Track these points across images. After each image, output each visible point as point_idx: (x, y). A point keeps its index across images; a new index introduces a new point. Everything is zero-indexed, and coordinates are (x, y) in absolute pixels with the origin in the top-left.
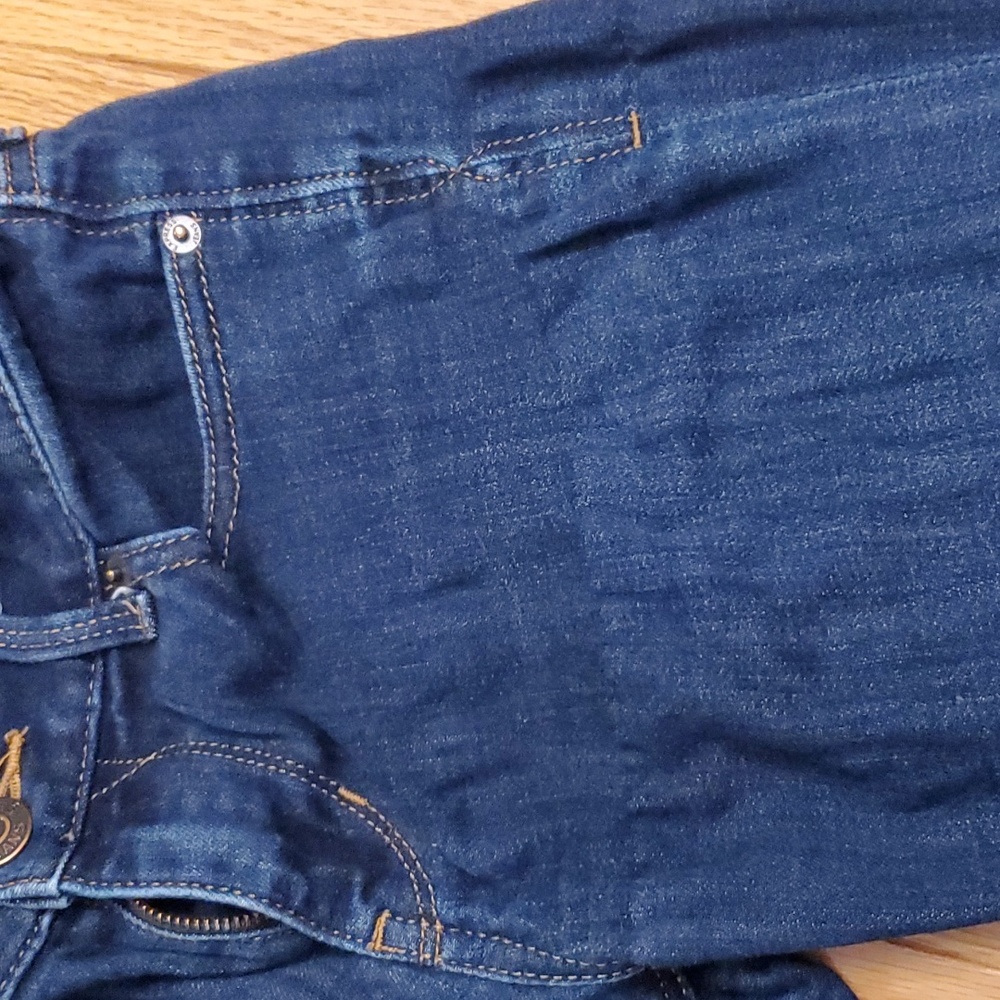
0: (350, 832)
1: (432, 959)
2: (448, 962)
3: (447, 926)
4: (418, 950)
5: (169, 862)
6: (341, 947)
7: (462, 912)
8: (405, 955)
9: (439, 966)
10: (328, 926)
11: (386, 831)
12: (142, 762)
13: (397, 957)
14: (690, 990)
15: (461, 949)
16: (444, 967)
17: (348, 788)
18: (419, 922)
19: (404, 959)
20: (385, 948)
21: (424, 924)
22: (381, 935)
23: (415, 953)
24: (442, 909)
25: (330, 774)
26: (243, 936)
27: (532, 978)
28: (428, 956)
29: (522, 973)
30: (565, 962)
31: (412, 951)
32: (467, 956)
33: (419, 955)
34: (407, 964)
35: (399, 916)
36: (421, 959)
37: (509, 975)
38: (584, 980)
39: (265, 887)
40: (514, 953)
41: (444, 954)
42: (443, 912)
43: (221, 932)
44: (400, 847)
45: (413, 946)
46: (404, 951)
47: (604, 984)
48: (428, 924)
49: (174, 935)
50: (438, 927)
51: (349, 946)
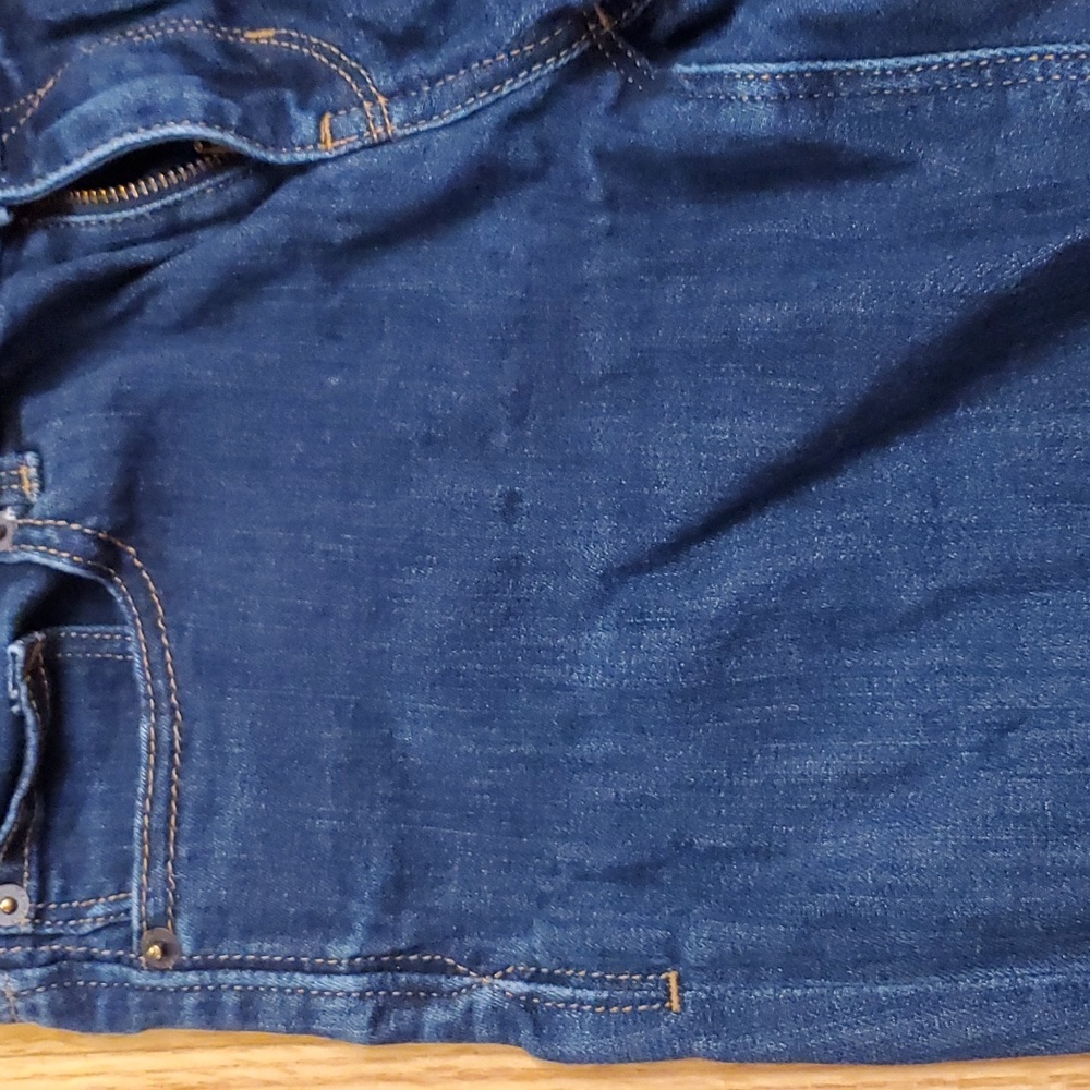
0: (268, 61)
1: (385, 130)
2: (401, 126)
3: (390, 96)
4: (369, 129)
5: (94, 131)
6: (295, 161)
7: (400, 76)
8: (359, 140)
9: (394, 135)
10: (275, 143)
11: (301, 43)
12: (41, 92)
13: (351, 146)
14: (643, 59)
15: (409, 109)
16: (400, 133)
17: (253, 29)
18: (361, 106)
19: (359, 144)
20: (337, 143)
21: (367, 105)
22: (329, 135)
23: (367, 134)
24: (379, 82)
25: (230, 25)
26: (194, 189)
27: (485, 97)
28: (380, 130)
29: (474, 96)
30: (510, 57)
31: (363, 133)
32: (418, 110)
33: (371, 135)
34: (363, 148)
35: (340, 109)
36: (375, 136)
37: (463, 106)
38: (536, 72)
39: (196, 110)
40: (460, 81)
41: (396, 120)
42: (382, 83)
43: (170, 191)
44: (321, 50)
45: (363, 128)
46: (356, 137)
47: (556, 70)
48: (371, 104)
49: (125, 214)
50: (382, 100)
51: (301, 156)
